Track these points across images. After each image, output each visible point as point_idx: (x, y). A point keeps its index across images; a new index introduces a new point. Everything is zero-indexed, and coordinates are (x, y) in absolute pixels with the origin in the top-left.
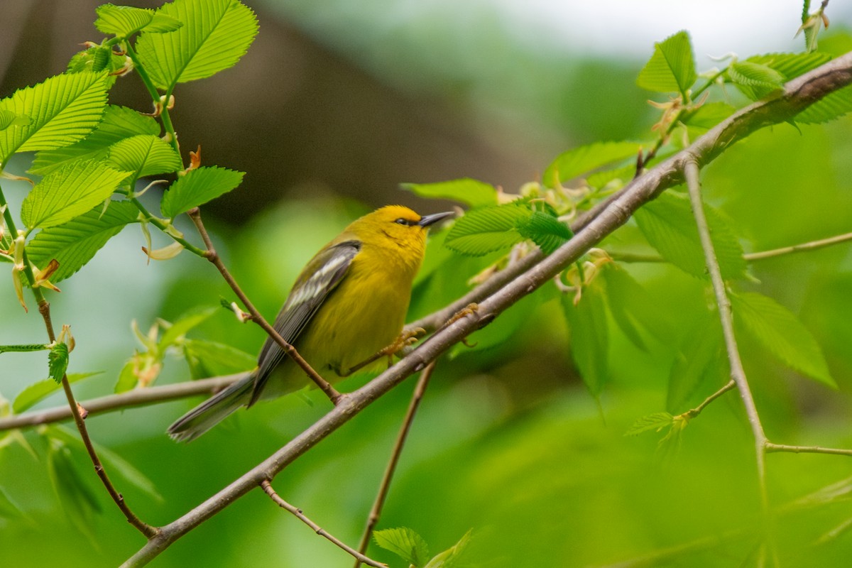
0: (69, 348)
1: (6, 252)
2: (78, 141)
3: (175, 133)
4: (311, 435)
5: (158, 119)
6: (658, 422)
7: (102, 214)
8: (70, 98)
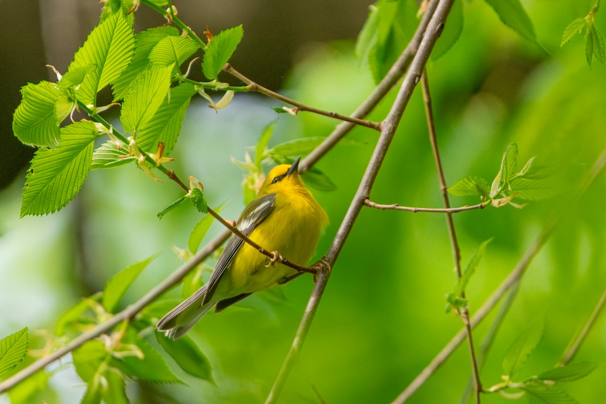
0: (200, 189)
1: (128, 155)
2: (130, 62)
3: (188, 27)
4: (377, 157)
5: (173, 24)
6: (577, 27)
7: (169, 100)
8: (109, 39)
